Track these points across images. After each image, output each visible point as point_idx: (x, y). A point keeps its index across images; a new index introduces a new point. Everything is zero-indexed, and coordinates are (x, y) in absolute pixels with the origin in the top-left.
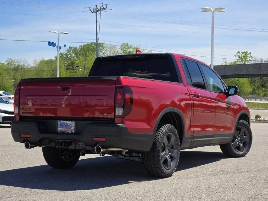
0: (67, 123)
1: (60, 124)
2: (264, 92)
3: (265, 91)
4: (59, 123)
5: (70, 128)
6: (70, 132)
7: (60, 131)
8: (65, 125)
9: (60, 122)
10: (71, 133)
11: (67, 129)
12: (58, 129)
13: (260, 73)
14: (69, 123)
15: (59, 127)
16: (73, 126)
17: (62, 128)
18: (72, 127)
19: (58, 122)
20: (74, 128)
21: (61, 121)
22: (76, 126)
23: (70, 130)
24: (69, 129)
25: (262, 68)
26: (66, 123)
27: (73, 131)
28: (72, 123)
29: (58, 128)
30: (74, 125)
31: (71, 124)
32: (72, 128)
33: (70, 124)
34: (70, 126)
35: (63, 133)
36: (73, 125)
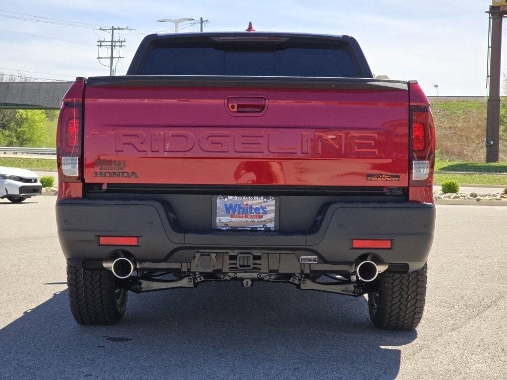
0: (249, 203)
1: (226, 205)
2: (8, 138)
3: (9, 136)
4: (221, 202)
5: (261, 217)
6: (260, 227)
7: (226, 225)
8: (243, 209)
9: (226, 199)
10: (263, 229)
11: (249, 220)
12: (217, 221)
13: (7, 101)
14: (257, 204)
15: (223, 213)
16: (271, 212)
17: (232, 216)
18: (266, 213)
19: (218, 201)
20: (273, 215)
21: (230, 197)
22: (279, 211)
23: (259, 222)
24: (256, 220)
25: (13, 91)
26: (245, 203)
27: (271, 225)
28: (266, 204)
29: (217, 218)
30: (273, 208)
31: (263, 205)
32: (265, 217)
33: (258, 206)
34: (260, 212)
35: (235, 231)
36: (269, 209)
